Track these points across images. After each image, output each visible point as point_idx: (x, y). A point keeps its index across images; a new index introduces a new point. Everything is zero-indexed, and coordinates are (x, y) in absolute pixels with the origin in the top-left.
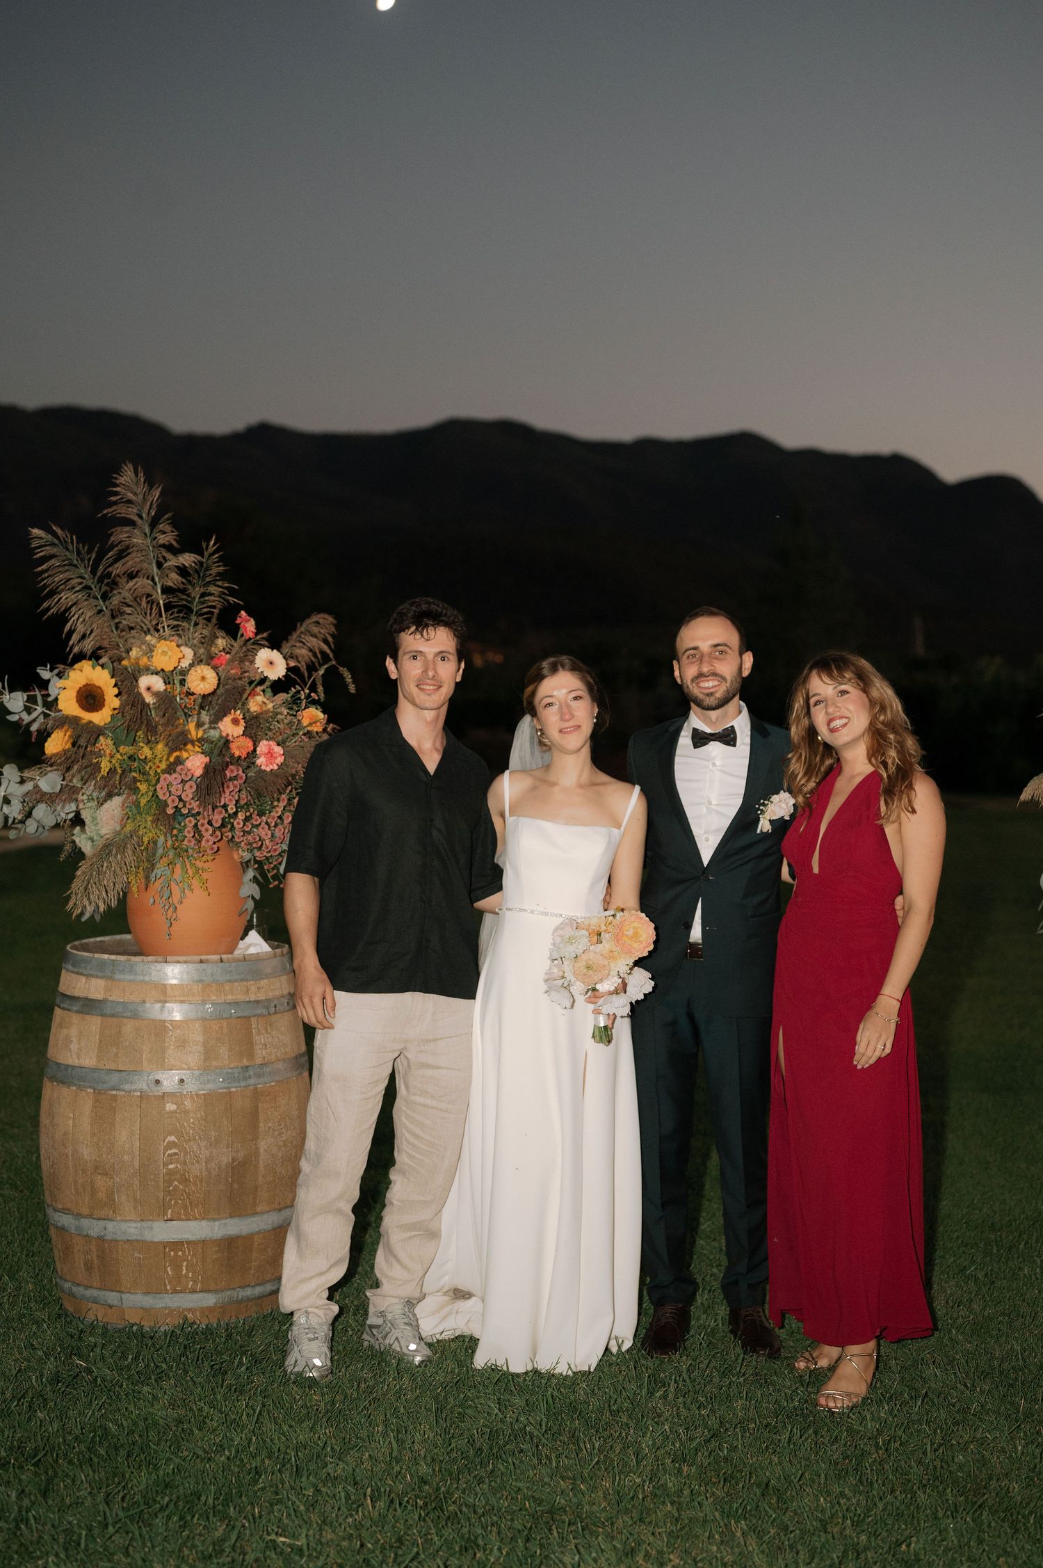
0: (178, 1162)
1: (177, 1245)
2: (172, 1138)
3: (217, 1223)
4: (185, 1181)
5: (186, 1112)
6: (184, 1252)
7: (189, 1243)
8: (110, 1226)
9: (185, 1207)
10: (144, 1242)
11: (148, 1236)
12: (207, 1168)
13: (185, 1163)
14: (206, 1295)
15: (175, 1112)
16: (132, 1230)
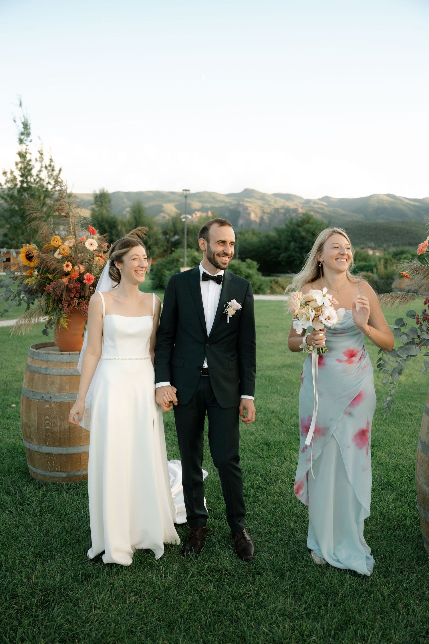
0: (49, 426)
1: (51, 455)
2: (47, 417)
3: (64, 449)
4: (52, 432)
5: (52, 408)
6: (53, 458)
7: (55, 454)
8: (31, 445)
9: (53, 442)
10: (40, 452)
11: (41, 451)
12: (59, 429)
13: (52, 426)
14: (62, 473)
15: (49, 408)
16: (36, 448)
